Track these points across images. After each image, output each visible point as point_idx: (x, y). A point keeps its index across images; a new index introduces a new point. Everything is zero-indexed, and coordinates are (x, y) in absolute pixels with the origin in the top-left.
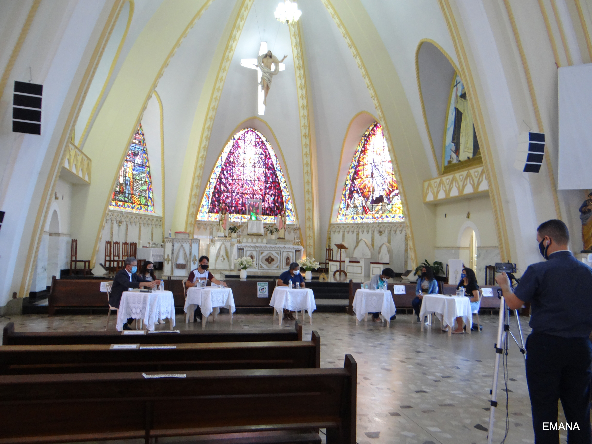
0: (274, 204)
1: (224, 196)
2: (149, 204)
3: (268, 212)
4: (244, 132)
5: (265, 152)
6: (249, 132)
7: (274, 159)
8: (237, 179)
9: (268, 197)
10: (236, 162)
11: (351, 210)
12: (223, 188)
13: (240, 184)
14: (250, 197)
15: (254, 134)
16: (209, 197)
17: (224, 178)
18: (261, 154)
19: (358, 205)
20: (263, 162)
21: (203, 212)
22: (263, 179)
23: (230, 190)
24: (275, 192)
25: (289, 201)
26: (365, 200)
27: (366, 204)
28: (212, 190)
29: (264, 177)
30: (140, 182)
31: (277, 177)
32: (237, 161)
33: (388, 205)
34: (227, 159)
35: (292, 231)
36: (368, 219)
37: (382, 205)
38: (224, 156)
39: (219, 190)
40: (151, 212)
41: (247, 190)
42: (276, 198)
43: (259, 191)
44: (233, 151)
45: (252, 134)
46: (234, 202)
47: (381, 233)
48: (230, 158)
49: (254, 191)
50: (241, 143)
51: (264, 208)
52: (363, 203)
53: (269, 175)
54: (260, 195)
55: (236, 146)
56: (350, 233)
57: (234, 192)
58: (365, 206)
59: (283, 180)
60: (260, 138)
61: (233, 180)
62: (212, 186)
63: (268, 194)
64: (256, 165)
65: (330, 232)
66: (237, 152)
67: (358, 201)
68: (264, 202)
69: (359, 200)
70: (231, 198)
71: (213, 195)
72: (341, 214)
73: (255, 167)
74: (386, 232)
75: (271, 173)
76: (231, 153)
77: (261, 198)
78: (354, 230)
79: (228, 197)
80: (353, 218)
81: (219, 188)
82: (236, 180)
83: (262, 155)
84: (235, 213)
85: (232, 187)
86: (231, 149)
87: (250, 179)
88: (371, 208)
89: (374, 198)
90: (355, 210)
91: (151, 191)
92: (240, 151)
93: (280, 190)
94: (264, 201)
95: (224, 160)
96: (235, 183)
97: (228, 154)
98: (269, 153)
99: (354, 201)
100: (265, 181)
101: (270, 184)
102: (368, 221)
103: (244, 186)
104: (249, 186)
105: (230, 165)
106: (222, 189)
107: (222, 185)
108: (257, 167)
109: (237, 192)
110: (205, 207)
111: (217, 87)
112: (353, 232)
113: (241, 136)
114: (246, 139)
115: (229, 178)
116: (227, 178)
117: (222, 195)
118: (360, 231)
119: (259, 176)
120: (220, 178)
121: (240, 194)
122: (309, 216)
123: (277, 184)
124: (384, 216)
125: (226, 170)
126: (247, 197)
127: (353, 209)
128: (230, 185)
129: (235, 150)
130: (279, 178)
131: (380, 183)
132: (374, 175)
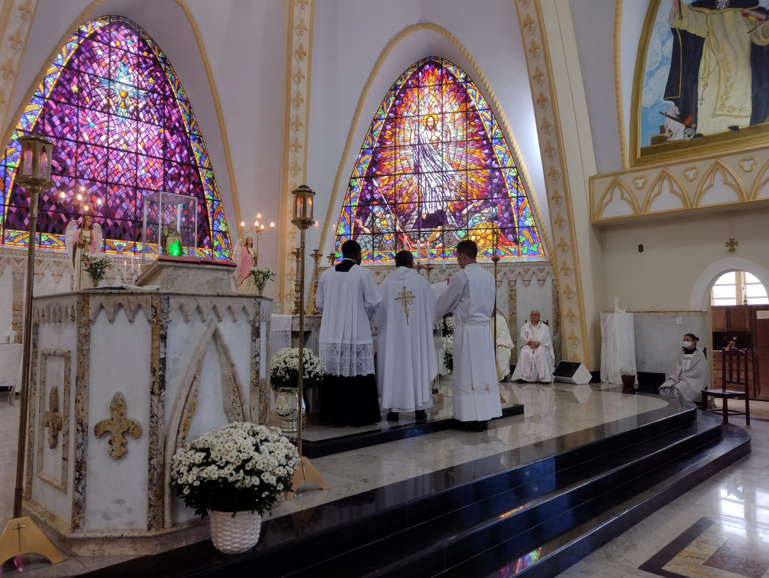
5: (163, 88)
8: (90, 144)
13: (100, 157)
20: (157, 111)
22: (158, 152)
23: (71, 170)
29: (162, 149)
31: (191, 153)
37: (443, 231)
41: (119, 175)
43: (150, 181)
44: (78, 66)
49: (136, 181)
53: (172, 146)
57: (82, 177)
61: (78, 143)
64: (141, 116)
66: (90, 71)
73: (138, 119)
75: (176, 142)
83: (155, 95)
85: (78, 162)
86: (72, 60)
87: (125, 147)
92: (98, 70)
93: (200, 186)
97: (64, 72)
100: (164, 160)
101: (176, 167)
105: (69, 103)
109: (91, 177)
115: (68, 136)
119: (150, 143)
123: (192, 171)
131: (438, 186)
132: (422, 170)
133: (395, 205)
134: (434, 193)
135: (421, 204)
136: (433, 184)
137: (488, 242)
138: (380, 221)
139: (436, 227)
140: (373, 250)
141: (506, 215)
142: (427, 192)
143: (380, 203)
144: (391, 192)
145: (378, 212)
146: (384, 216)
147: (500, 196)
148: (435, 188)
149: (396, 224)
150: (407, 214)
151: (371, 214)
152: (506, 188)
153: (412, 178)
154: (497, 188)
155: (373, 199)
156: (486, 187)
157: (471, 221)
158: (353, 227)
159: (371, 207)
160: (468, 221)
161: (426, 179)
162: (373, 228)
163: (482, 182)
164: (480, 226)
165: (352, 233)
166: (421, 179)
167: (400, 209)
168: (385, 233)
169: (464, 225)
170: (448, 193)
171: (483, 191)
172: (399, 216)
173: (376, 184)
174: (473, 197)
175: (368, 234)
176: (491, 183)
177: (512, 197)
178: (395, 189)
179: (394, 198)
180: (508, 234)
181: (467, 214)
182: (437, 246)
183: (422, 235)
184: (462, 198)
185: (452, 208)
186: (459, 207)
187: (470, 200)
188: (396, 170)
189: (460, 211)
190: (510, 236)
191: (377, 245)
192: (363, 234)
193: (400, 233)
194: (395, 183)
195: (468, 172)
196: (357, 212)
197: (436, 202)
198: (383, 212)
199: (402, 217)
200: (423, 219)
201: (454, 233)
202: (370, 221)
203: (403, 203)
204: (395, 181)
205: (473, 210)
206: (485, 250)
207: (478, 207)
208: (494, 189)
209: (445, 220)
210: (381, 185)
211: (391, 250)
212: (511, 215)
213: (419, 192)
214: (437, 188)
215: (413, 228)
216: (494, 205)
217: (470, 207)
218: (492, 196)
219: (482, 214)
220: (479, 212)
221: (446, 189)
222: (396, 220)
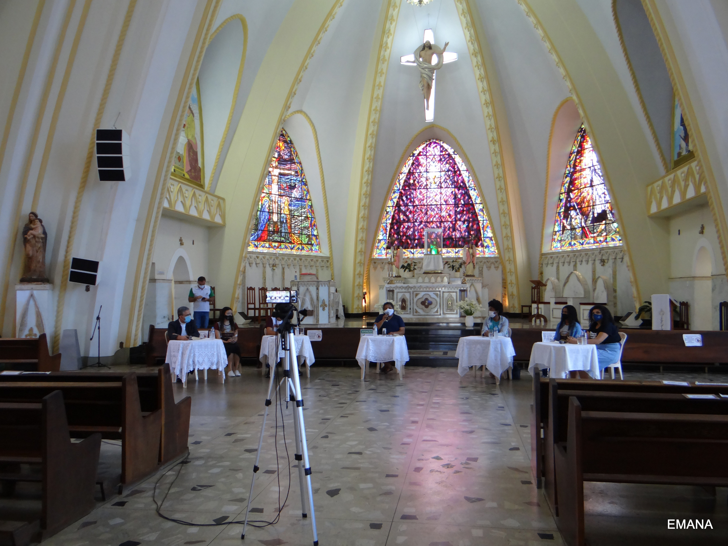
0: (468, 233)
1: (404, 227)
2: (313, 242)
3: (460, 243)
4: (425, 145)
5: (454, 168)
6: (432, 144)
7: (465, 175)
8: (419, 205)
9: (459, 224)
10: (417, 184)
11: (568, 233)
12: (402, 217)
13: (423, 210)
14: (437, 225)
15: (438, 147)
16: (386, 229)
17: (403, 205)
18: (448, 171)
19: (576, 227)
20: (451, 180)
21: (380, 248)
22: (452, 201)
23: (411, 219)
24: (469, 217)
25: (487, 227)
26: (584, 219)
27: (585, 224)
28: (390, 221)
29: (454, 199)
30: (300, 218)
31: (470, 197)
32: (418, 182)
33: (613, 223)
34: (405, 181)
35: (493, 266)
36: (590, 244)
37: (606, 224)
38: (403, 177)
39: (398, 220)
40: (317, 252)
41: (433, 217)
42: (471, 224)
43: (448, 217)
44: (413, 170)
45: (436, 146)
46: (416, 233)
47: (603, 262)
48: (409, 179)
49: (441, 218)
50: (422, 159)
51: (455, 238)
52: (581, 223)
53: (459, 196)
54: (449, 223)
55: (417, 163)
56: (566, 264)
57: (416, 221)
58: (585, 226)
59: (478, 201)
60: (446, 150)
61: (414, 206)
62: (389, 216)
63: (460, 220)
64: (443, 185)
65: (542, 264)
66: (418, 171)
67: (576, 221)
68: (455, 231)
69: (577, 219)
70: (413, 229)
71: (391, 227)
72: (556, 240)
73: (441, 187)
74: (611, 262)
75: (461, 194)
76: (410, 173)
77: (451, 225)
78: (570, 260)
79: (409, 228)
80: (570, 244)
81: (397, 218)
82: (418, 207)
83: (450, 172)
84: (418, 248)
85: (414, 215)
86: (410, 169)
87: (435, 203)
88: (592, 229)
89: (596, 215)
90: (573, 234)
91: (315, 228)
92: (422, 169)
93: (475, 214)
94: (454, 229)
95: (402, 182)
96: (417, 210)
97: (407, 175)
98: (458, 167)
99: (571, 221)
100: (455, 204)
101: (461, 207)
102: (589, 247)
103: (428, 213)
104: (435, 212)
105: (410, 189)
106: (402, 219)
107: (401, 214)
108: (444, 187)
109: (420, 220)
110: (383, 242)
111: (375, 96)
112: (569, 263)
113: (422, 150)
114: (428, 154)
115: (410, 204)
116: (406, 205)
117: (402, 226)
118: (578, 260)
119: (447, 198)
120: (398, 205)
121: (424, 223)
122: (508, 246)
123: (471, 207)
124: (609, 239)
125: (406, 195)
126: (432, 226)
127: (570, 231)
128: (411, 212)
129: (415, 168)
130: (473, 198)
132: (594, 183)
134: (600, 199)
140: (571, 240)
142: (597, 198)
145: (573, 214)
148: (600, 195)
151: (570, 216)
161: (596, 189)
166: (594, 190)
182: (603, 235)
191: (573, 236)
197: (602, 204)
198: (575, 214)
200: (595, 217)
201: (612, 225)
209: (607, 217)
211: (580, 239)
213: (592, 199)
214: (602, 195)
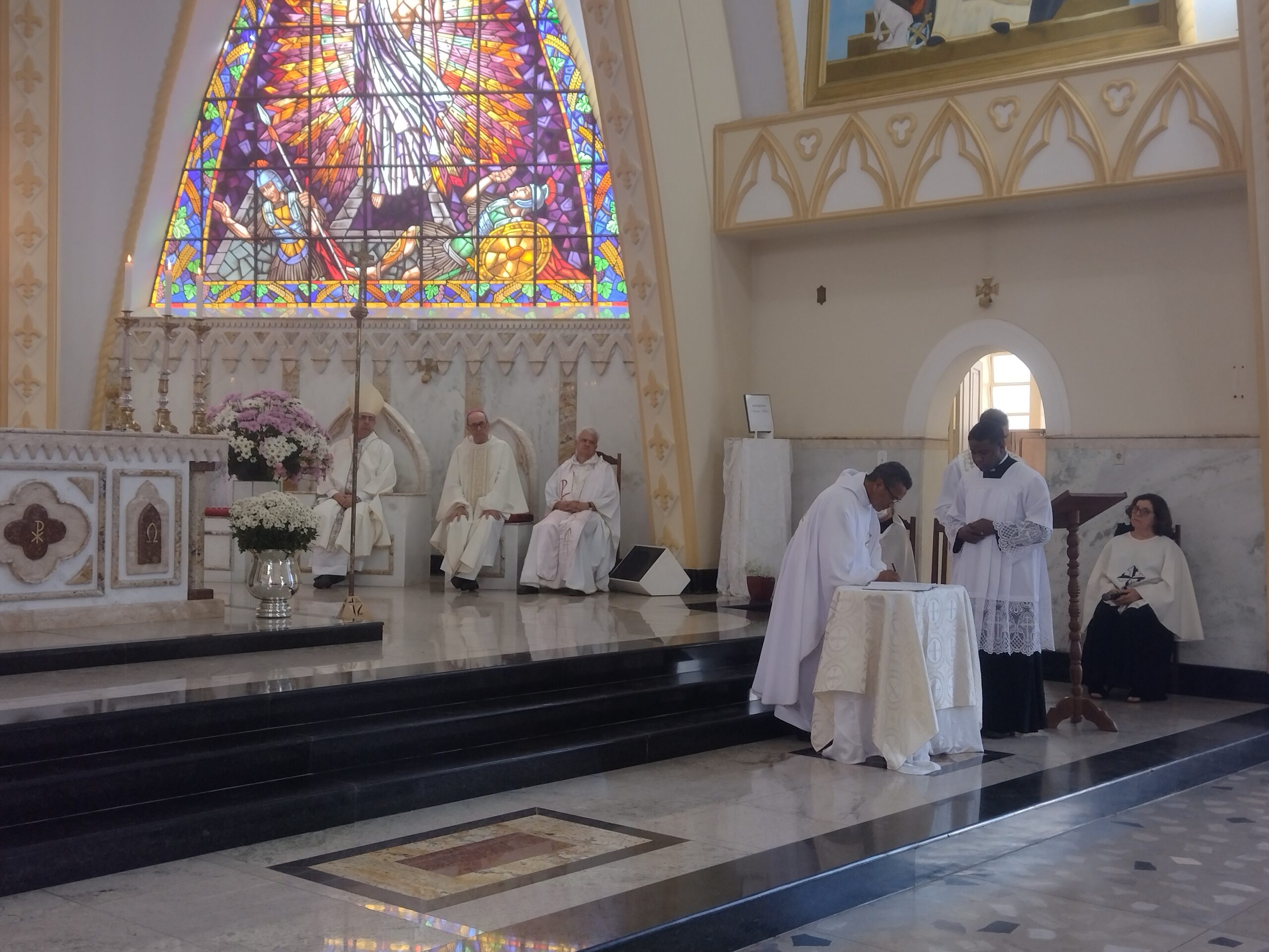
131: (410, 130)
132: (374, 87)
133: (307, 172)
134: (400, 146)
135: (370, 171)
136: (400, 125)
137: (523, 270)
138: (274, 208)
139: (406, 229)
140: (256, 280)
141: (567, 205)
142: (386, 143)
143: (275, 164)
144: (300, 139)
145: (268, 186)
146: (283, 196)
147: (553, 159)
148: (403, 134)
149: (310, 216)
150: (337, 195)
151: (251, 191)
152: (567, 140)
153: (349, 107)
154: (547, 141)
155: (257, 154)
156: (523, 136)
157: (486, 216)
158: (208, 221)
159: (251, 174)
160: (478, 217)
161: (383, 110)
162: (256, 225)
163: (514, 123)
164: (508, 231)
165: (206, 236)
166: (371, 111)
167: (320, 180)
168: (283, 239)
169: (469, 227)
170: (433, 148)
171: (514, 147)
172: (318, 199)
173: (264, 118)
174: (491, 158)
175: (245, 240)
176: (535, 128)
177: (580, 164)
178: (310, 132)
179: (306, 154)
180: (568, 251)
181: (478, 201)
182: (407, 274)
183: (371, 246)
184: (467, 162)
185: (441, 184)
186: (458, 182)
187: (485, 167)
188: (311, 84)
189: (462, 191)
190: (575, 258)
191: (266, 267)
192: (232, 240)
193: (319, 238)
194: (310, 118)
195: (482, 98)
196: (219, 186)
197: (406, 167)
198: (279, 185)
199: (324, 201)
200: (373, 207)
201: (447, 244)
202: (250, 208)
203: (329, 167)
204: (309, 111)
205: (491, 190)
206: (517, 287)
207: (503, 183)
208: (541, 142)
209: (427, 214)
210: (276, 120)
211: (299, 279)
212: (578, 206)
213: (365, 141)
214: (407, 134)
215: (351, 228)
216: (540, 180)
217: (484, 183)
218: (535, 159)
219: (512, 201)
220: (505, 195)
221: (430, 138)
222: (310, 208)
